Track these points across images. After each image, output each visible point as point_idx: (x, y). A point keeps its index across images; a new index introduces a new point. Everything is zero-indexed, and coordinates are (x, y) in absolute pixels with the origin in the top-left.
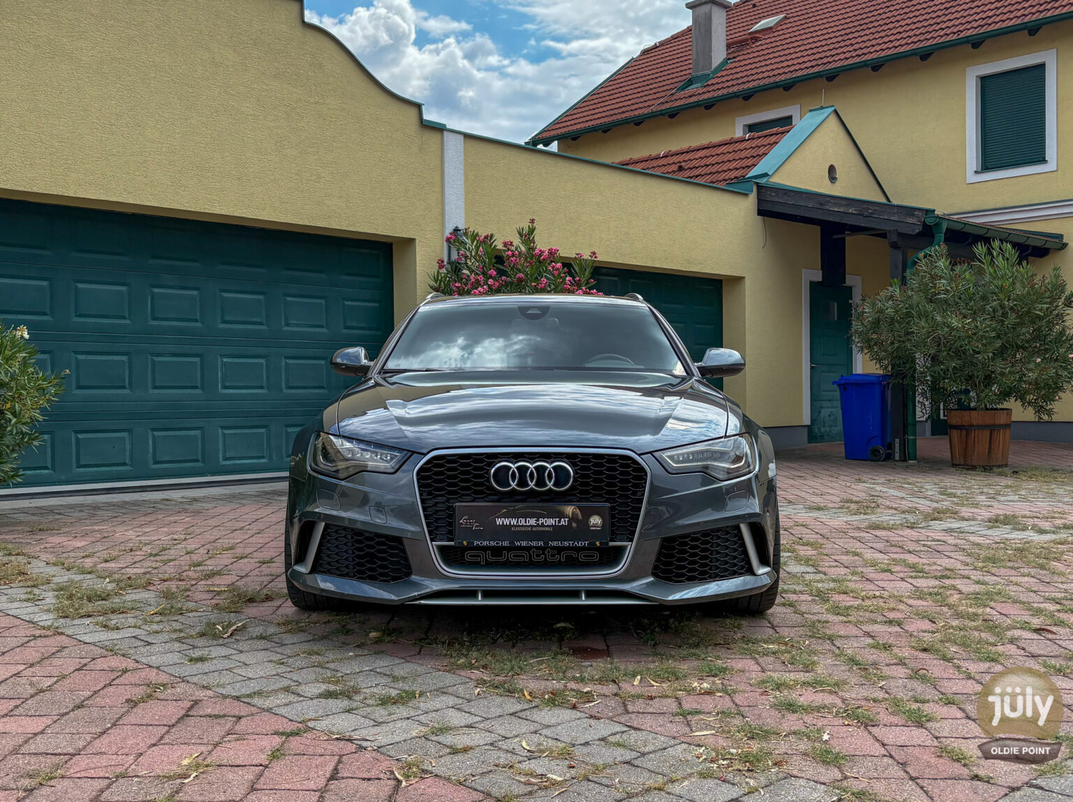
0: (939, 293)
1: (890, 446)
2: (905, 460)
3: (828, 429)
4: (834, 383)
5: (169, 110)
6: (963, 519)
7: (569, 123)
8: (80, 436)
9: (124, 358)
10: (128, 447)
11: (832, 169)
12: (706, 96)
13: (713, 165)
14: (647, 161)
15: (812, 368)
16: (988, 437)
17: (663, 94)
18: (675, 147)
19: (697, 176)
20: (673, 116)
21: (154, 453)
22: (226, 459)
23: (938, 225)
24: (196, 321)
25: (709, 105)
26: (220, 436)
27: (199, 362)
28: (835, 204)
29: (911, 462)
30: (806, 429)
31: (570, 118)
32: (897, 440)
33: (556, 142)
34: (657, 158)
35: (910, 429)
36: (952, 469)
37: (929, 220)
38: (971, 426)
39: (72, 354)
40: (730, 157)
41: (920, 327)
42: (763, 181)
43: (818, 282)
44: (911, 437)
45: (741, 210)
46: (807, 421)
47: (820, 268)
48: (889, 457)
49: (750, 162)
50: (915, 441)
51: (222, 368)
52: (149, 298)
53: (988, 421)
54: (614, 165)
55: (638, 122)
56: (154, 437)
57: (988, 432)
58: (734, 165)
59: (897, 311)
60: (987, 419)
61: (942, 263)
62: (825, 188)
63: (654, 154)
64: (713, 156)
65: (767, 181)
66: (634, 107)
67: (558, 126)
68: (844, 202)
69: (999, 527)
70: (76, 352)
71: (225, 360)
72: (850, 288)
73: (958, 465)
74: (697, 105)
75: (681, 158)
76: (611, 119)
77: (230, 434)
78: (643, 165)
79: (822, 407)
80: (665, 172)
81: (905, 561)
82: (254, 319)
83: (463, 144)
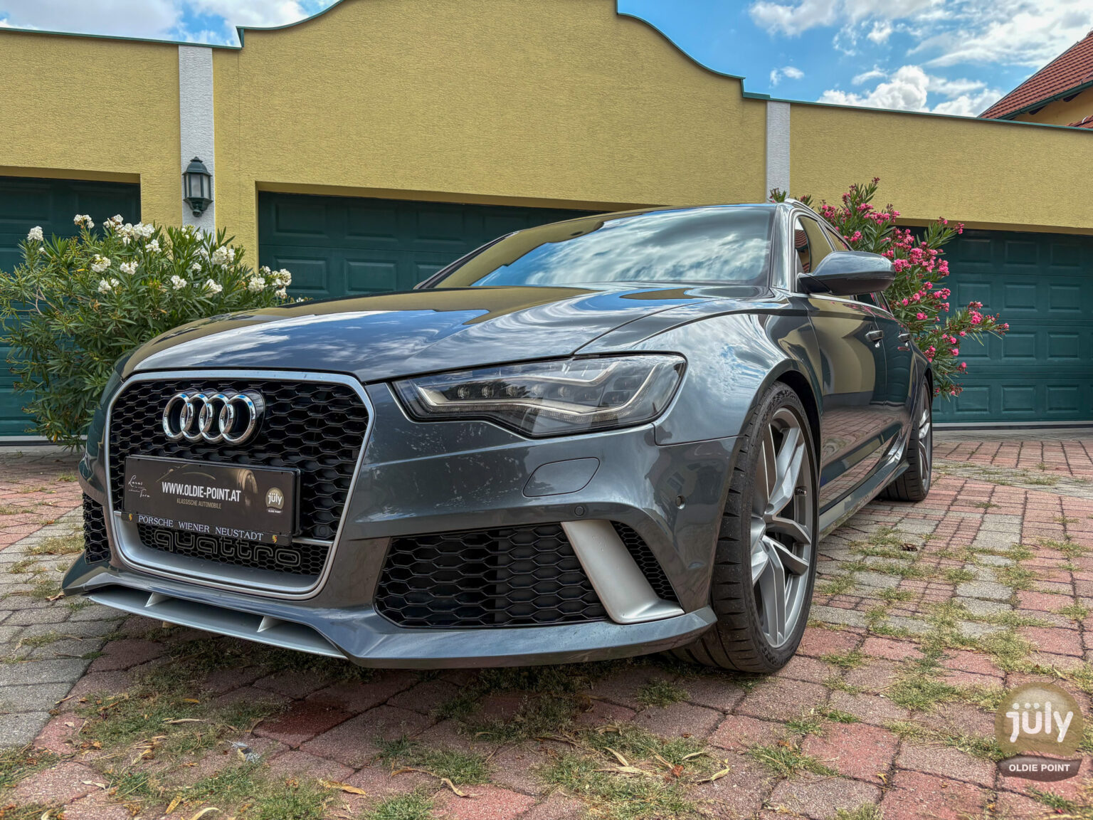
7: (997, 112)
31: (1000, 106)
55: (1068, 97)
66: (1065, 84)
83: (789, 113)
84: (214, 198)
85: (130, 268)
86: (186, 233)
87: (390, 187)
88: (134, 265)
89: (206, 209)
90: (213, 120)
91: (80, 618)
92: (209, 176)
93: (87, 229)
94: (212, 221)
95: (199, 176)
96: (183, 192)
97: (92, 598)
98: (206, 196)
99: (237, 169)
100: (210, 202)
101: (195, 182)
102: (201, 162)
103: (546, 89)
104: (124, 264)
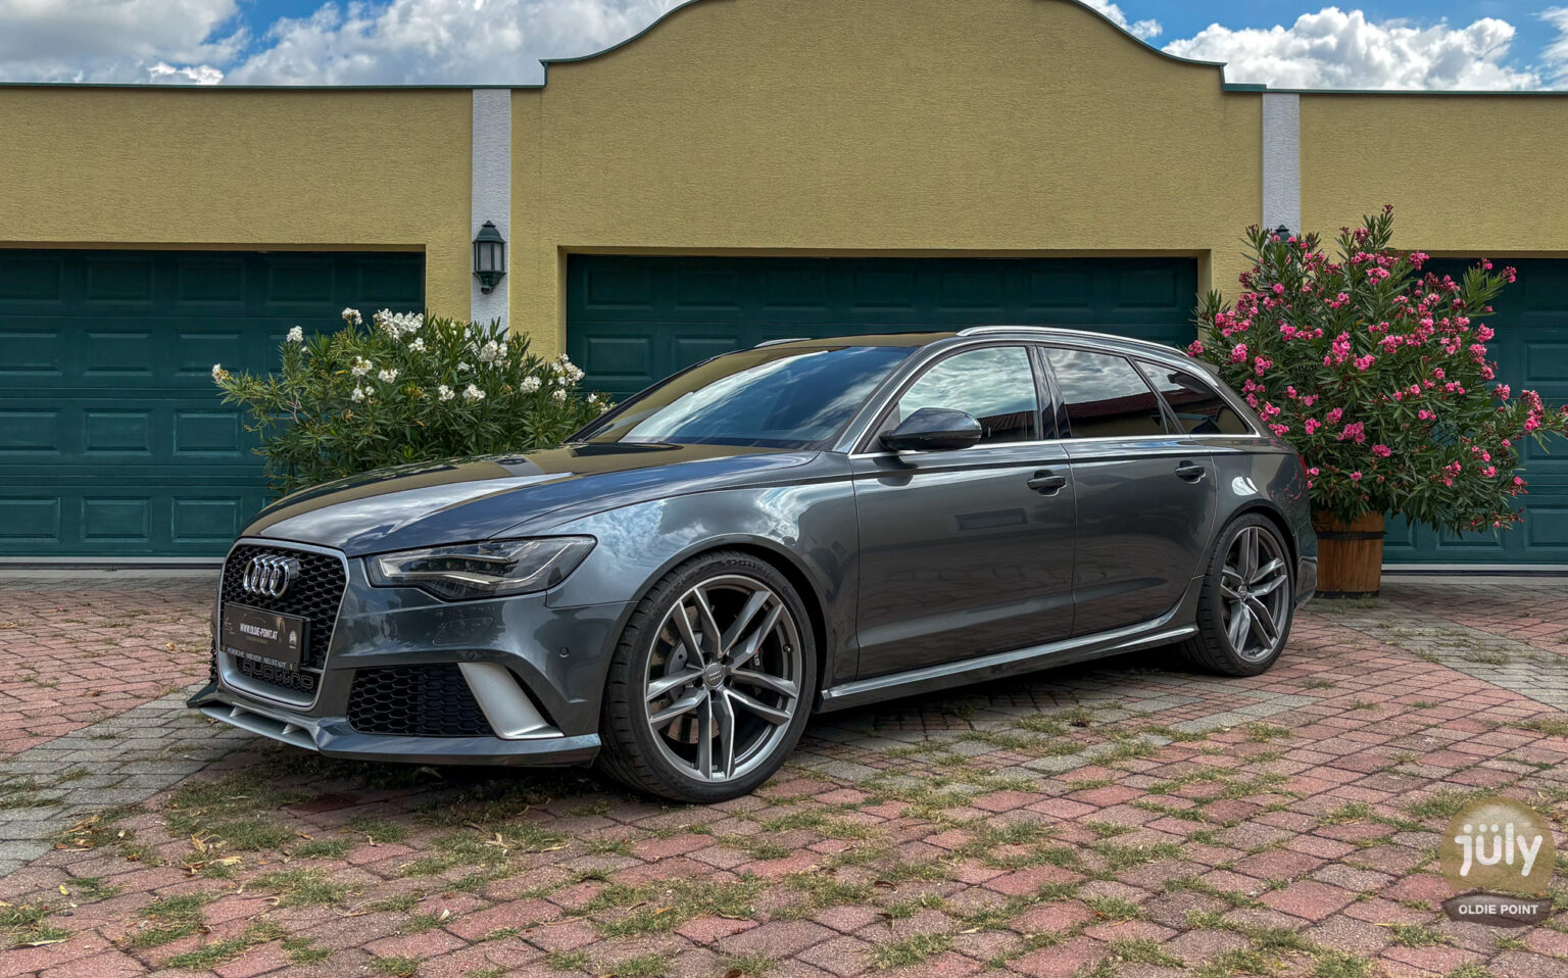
83: (1297, 106)
84: (508, 269)
85: (388, 375)
86: (455, 329)
87: (724, 246)
88: (394, 373)
89: (498, 283)
90: (510, 175)
91: (225, 736)
92: (502, 244)
93: (354, 325)
94: (506, 298)
95: (489, 246)
96: (473, 265)
97: (205, 711)
98: (498, 268)
99: (536, 232)
100: (502, 274)
101: (485, 252)
102: (494, 227)
103: (933, 103)
104: (383, 371)
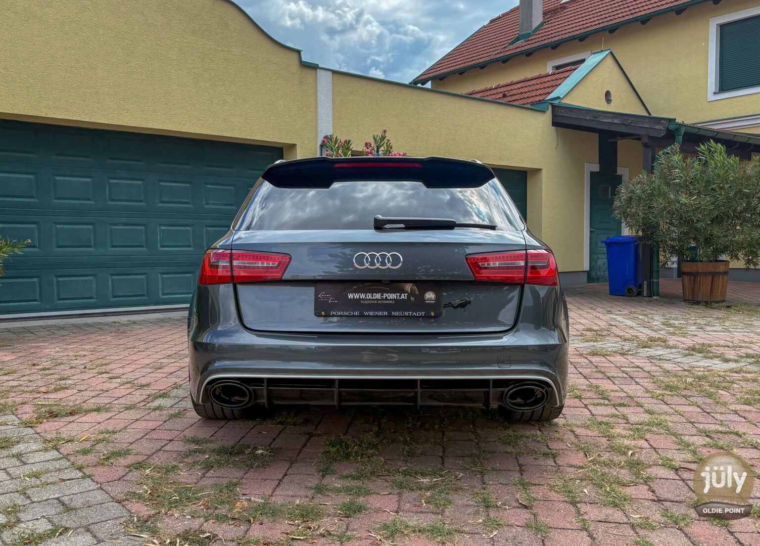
0: (675, 179)
1: (640, 286)
2: (651, 296)
3: (602, 273)
4: (602, 242)
5: (115, 57)
6: (668, 347)
7: (437, 69)
8: (60, 279)
9: (90, 227)
10: (94, 286)
11: (608, 94)
12: (526, 48)
13: (526, 92)
14: (484, 91)
15: (591, 232)
16: (710, 281)
17: (499, 47)
18: (503, 82)
19: (514, 101)
20: (505, 62)
21: (113, 290)
22: (164, 294)
23: (677, 129)
24: (141, 201)
25: (529, 54)
26: (160, 279)
27: (144, 230)
28: (605, 117)
29: (654, 297)
30: (586, 273)
31: (439, 66)
32: (645, 282)
33: (430, 81)
34: (491, 89)
35: (655, 274)
36: (683, 303)
37: (671, 126)
38: (698, 273)
39: (53, 224)
40: (538, 87)
41: (659, 203)
42: (556, 102)
43: (598, 172)
44: (655, 280)
45: (541, 123)
46: (586, 267)
47: (598, 161)
48: (639, 294)
49: (549, 90)
50: (658, 283)
51: (160, 233)
52: (108, 186)
53: (711, 269)
54: (463, 95)
55: (483, 66)
56: (113, 280)
57: (711, 277)
58: (540, 92)
59: (643, 192)
60: (711, 268)
61: (677, 158)
62: (603, 106)
63: (489, 87)
64: (527, 87)
65: (560, 102)
66: (479, 57)
67: (430, 72)
68: (612, 116)
69: (692, 355)
70: (55, 223)
71: (163, 228)
72: (620, 177)
73: (686, 300)
74: (520, 54)
75: (505, 89)
76: (464, 65)
77: (167, 278)
78: (481, 94)
79: (598, 258)
80: (494, 98)
81: (597, 387)
82: (183, 200)
83: (331, 78)
